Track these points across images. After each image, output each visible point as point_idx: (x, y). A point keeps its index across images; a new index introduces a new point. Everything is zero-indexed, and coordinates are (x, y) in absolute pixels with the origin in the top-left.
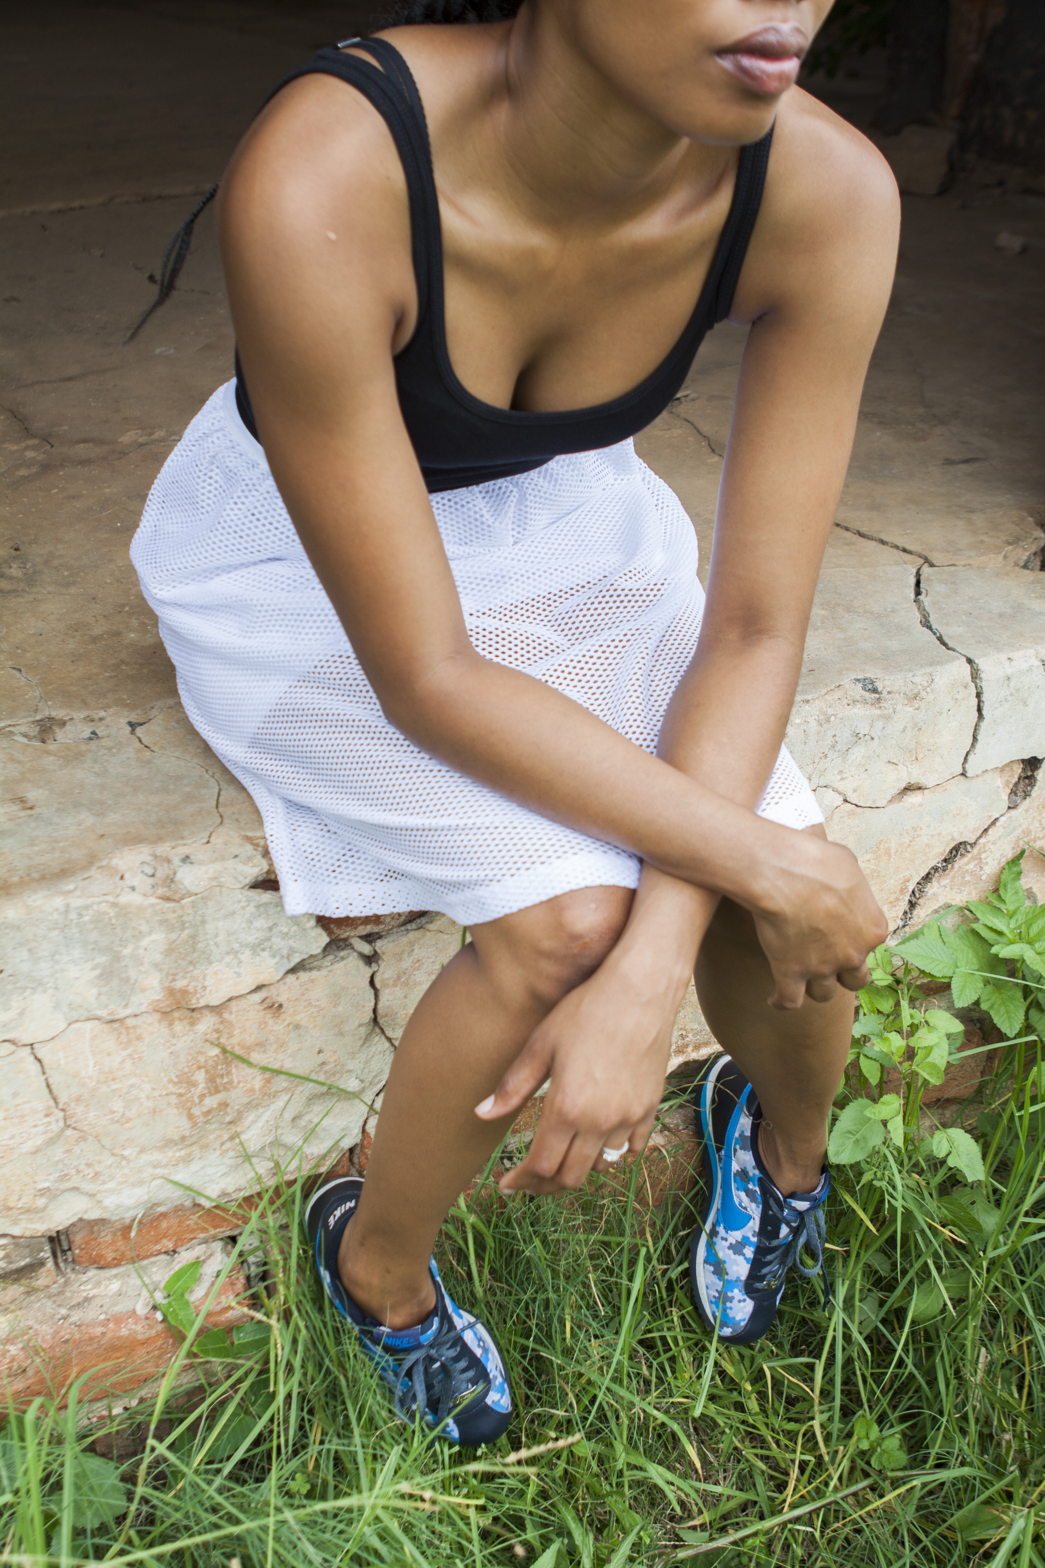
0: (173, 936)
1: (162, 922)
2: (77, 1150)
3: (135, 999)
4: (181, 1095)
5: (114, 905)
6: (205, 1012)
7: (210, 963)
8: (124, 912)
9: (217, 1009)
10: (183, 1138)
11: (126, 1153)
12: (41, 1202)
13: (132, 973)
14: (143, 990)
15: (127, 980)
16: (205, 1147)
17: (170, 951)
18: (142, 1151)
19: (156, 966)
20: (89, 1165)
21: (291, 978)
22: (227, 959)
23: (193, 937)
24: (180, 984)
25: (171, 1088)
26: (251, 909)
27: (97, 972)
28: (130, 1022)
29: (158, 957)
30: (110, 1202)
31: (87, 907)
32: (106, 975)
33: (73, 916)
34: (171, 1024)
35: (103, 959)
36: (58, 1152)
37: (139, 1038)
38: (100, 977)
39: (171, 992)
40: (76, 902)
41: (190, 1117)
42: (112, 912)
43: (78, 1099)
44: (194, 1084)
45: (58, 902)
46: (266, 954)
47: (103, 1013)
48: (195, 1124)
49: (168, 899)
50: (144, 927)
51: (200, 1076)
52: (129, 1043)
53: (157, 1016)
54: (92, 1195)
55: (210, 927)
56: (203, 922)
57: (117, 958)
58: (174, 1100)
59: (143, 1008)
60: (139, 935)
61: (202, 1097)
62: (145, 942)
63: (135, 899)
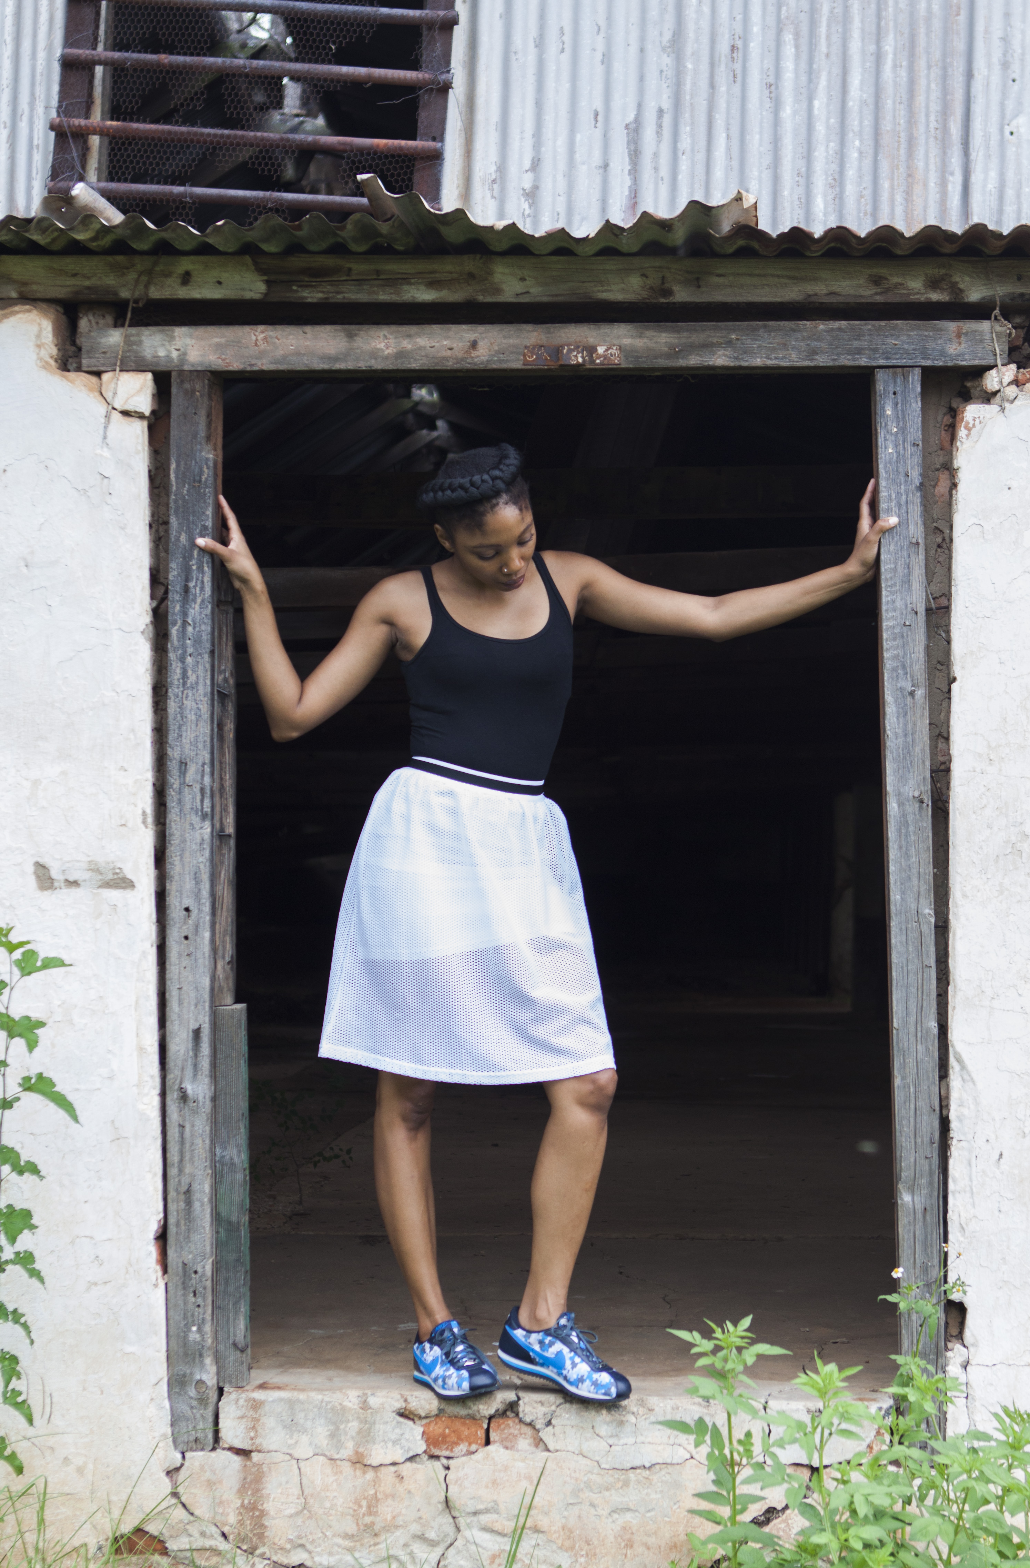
0: (362, 1426)
1: (358, 1418)
2: (307, 1523)
3: (342, 1451)
4: (355, 1510)
5: (340, 1404)
6: (370, 1469)
7: (374, 1444)
8: (343, 1408)
9: (376, 1468)
10: (353, 1536)
11: (328, 1534)
12: (288, 1546)
13: (343, 1438)
14: (346, 1448)
15: (340, 1441)
16: (362, 1545)
17: (359, 1432)
18: (334, 1535)
19: (353, 1438)
20: (311, 1533)
21: (408, 1464)
22: (382, 1444)
23: (370, 1429)
24: (361, 1450)
25: (351, 1505)
26: (394, 1422)
27: (329, 1433)
28: (338, 1462)
29: (354, 1434)
30: (317, 1559)
31: (330, 1402)
32: (333, 1435)
33: (324, 1404)
34: (355, 1470)
35: (332, 1428)
36: (299, 1521)
37: (341, 1472)
38: (330, 1435)
39: (357, 1453)
40: (326, 1399)
41: (358, 1524)
42: (339, 1407)
43: (312, 1495)
44: (360, 1506)
45: (320, 1397)
46: (398, 1447)
47: (328, 1454)
48: (359, 1529)
49: (363, 1409)
50: (350, 1418)
51: (364, 1503)
52: (336, 1474)
53: (349, 1464)
54: (310, 1553)
55: (377, 1426)
56: (374, 1423)
57: (337, 1429)
58: (351, 1511)
59: (344, 1457)
60: (348, 1421)
61: (364, 1515)
62: (350, 1425)
63: (350, 1405)
